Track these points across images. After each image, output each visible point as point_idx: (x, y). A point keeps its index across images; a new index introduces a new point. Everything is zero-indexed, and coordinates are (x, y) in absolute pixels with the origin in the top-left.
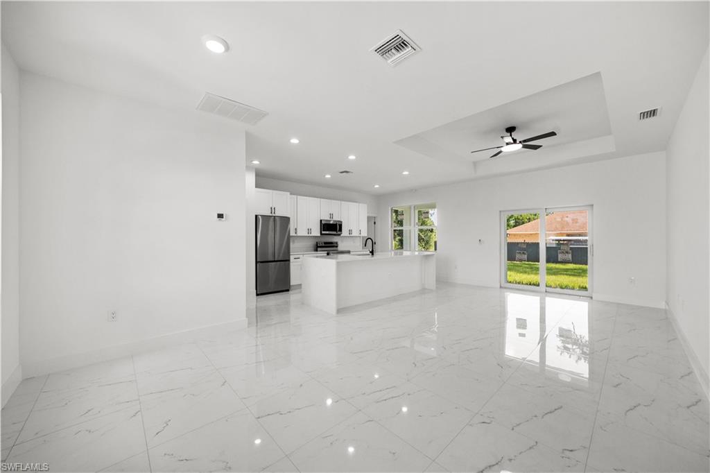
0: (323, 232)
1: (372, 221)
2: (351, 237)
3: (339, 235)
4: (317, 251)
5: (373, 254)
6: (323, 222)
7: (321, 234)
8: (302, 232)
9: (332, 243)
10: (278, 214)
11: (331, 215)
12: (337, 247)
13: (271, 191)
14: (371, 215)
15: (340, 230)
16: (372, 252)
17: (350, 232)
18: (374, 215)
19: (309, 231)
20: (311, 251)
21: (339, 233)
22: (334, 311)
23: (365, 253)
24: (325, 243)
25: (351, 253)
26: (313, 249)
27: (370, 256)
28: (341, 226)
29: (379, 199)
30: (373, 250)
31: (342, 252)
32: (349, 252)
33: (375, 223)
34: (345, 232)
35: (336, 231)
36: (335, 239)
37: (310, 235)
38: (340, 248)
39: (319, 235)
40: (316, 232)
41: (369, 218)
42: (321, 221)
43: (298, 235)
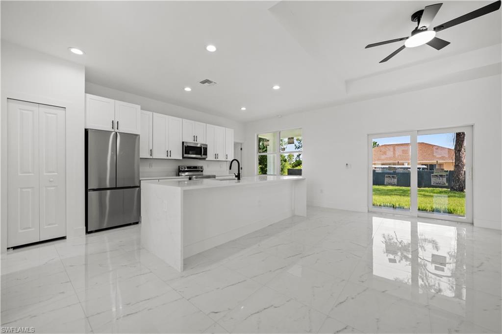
0: (185, 155)
1: (238, 147)
2: (217, 161)
3: (204, 159)
4: (179, 175)
5: (239, 179)
6: (185, 144)
7: (183, 157)
8: (159, 154)
9: (196, 167)
10: (122, 129)
11: (195, 138)
12: (202, 171)
13: (113, 101)
14: (238, 141)
15: (205, 154)
16: (238, 177)
17: (216, 156)
18: (241, 142)
19: (168, 153)
20: (173, 176)
21: (204, 156)
22: (178, 265)
23: (231, 177)
24: (188, 168)
25: (217, 178)
26: (175, 173)
27: (237, 181)
28: (206, 149)
29: (245, 125)
30: (239, 174)
31: (208, 177)
32: (214, 177)
33: (241, 149)
34: (210, 156)
35: (201, 154)
36: (199, 163)
37: (169, 158)
38: (205, 173)
39: (181, 158)
40: (177, 154)
41: (236, 144)
42: (183, 143)
43: (154, 157)
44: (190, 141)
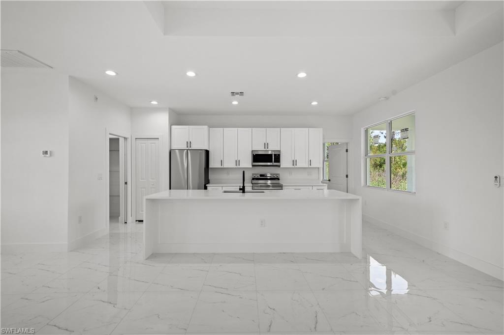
0: (256, 164)
1: (344, 149)
3: (276, 166)
6: (255, 153)
7: (253, 166)
8: (229, 164)
10: (194, 147)
11: (266, 145)
12: (279, 179)
13: (187, 127)
15: (278, 160)
19: (238, 162)
21: (276, 164)
24: (261, 175)
28: (278, 156)
33: (347, 151)
35: (273, 162)
36: (274, 171)
37: (238, 166)
39: (251, 167)
40: (247, 162)
42: (253, 151)
43: (225, 167)
44: (260, 149)
